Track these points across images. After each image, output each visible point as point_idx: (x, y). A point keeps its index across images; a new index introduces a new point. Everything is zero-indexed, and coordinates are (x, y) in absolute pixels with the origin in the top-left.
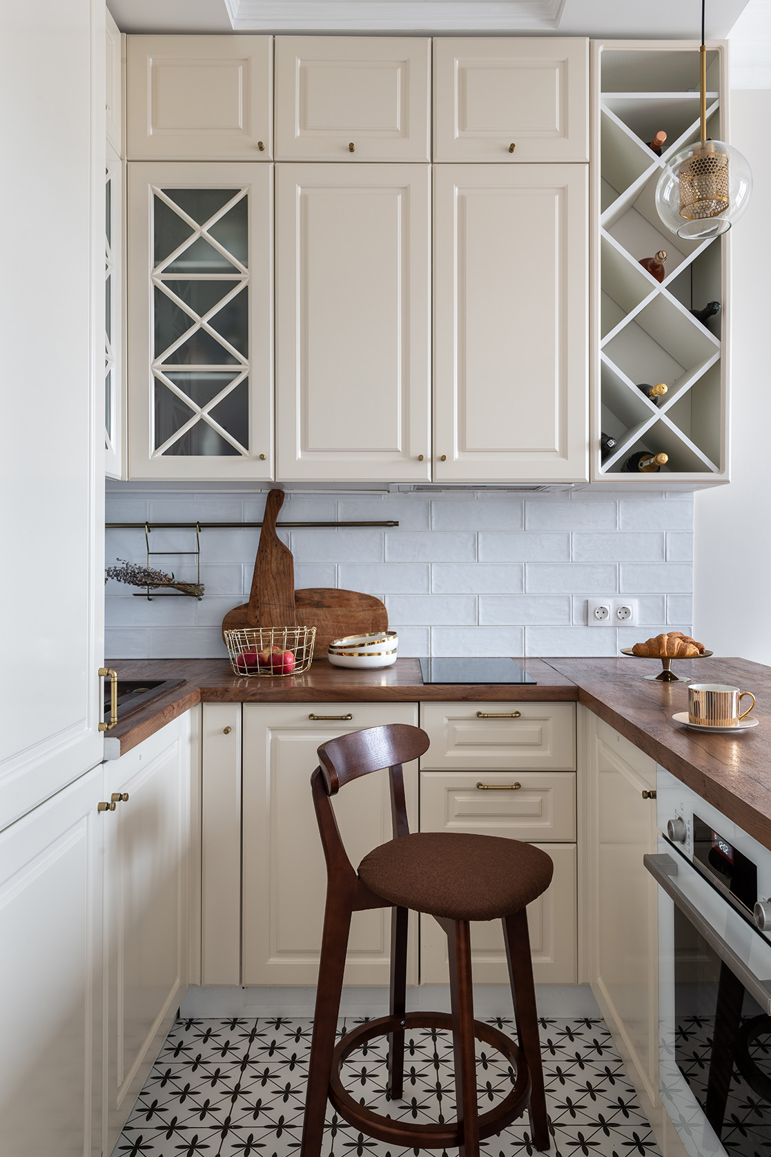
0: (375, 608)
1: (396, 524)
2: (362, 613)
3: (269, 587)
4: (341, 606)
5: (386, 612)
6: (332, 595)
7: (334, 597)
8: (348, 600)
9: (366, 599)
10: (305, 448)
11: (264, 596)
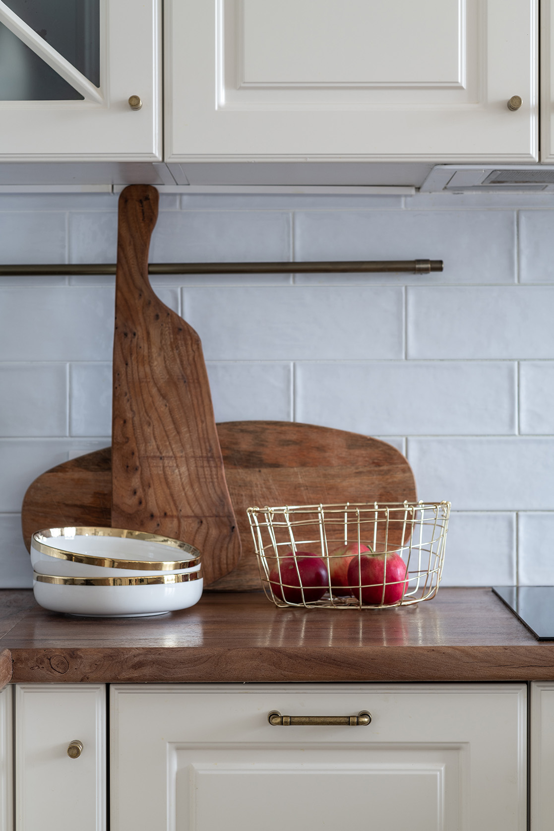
0: (385, 468)
1: (437, 266)
2: (355, 481)
3: (154, 416)
4: (303, 464)
5: (412, 477)
6: (283, 437)
7: (287, 443)
8: (321, 449)
9: (362, 447)
10: (234, 80)
11: (146, 442)
